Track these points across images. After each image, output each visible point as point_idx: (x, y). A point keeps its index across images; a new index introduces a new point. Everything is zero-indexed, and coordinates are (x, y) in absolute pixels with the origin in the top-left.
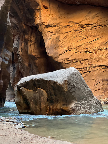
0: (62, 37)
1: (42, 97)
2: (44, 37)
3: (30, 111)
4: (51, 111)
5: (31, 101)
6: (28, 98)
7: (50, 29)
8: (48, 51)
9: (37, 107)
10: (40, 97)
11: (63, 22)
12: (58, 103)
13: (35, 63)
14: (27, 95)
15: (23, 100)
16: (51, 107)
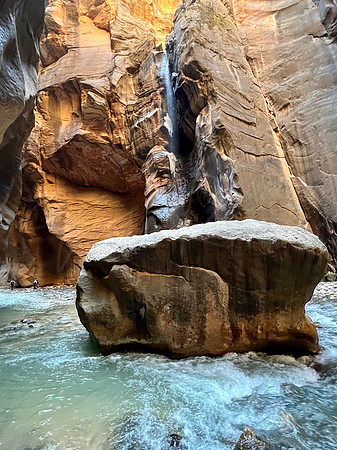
0: (68, 215)
1: (210, 297)
2: (46, 213)
3: (143, 341)
4: (245, 340)
5: (160, 308)
6: (148, 299)
7: (54, 205)
8: (50, 229)
9: (190, 329)
10: (201, 297)
11: (71, 199)
12: (276, 311)
13: (27, 243)
14: (144, 290)
15: (121, 306)
16: (242, 326)
